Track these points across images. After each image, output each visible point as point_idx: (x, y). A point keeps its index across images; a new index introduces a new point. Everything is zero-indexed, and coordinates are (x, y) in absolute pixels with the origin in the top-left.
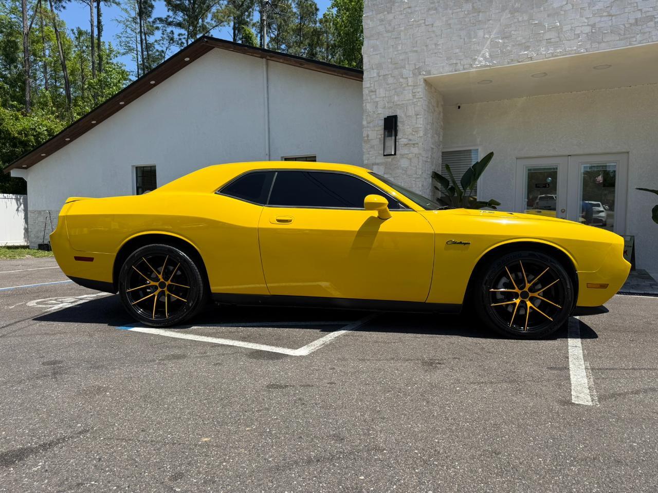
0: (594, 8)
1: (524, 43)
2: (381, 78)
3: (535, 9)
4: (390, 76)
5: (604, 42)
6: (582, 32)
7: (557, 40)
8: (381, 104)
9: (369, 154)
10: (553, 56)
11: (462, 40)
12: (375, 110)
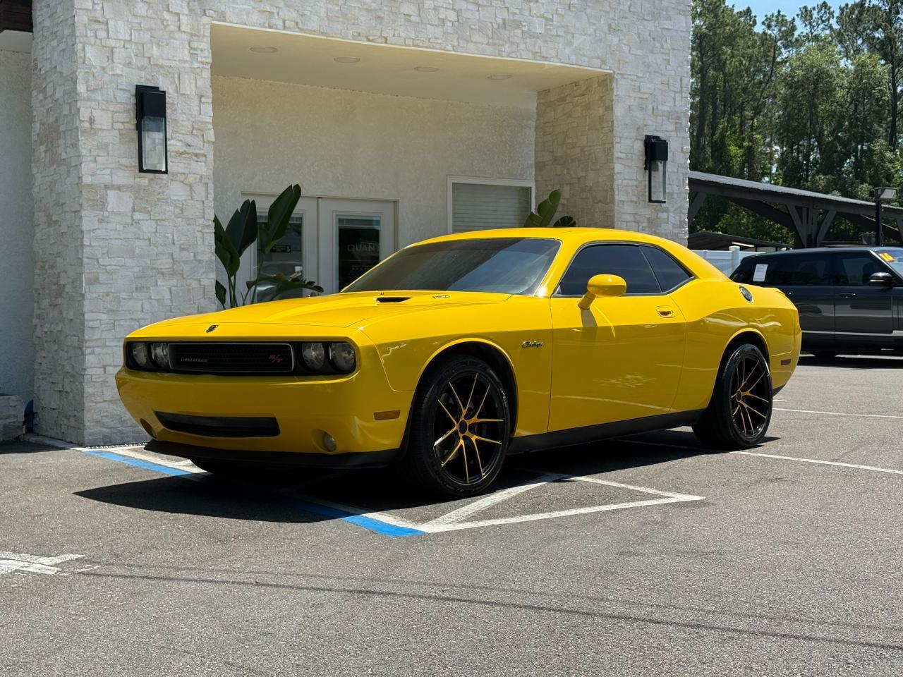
6: (446, 17)
7: (418, 20)
10: (414, 45)
12: (105, 65)
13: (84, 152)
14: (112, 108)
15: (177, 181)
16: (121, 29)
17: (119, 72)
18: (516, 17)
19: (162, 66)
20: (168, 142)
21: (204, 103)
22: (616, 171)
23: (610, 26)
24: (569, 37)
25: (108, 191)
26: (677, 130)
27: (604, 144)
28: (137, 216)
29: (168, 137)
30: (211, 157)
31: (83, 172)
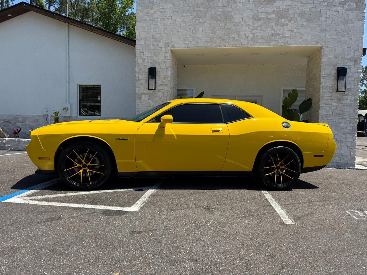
0: (254, 25)
1: (222, 37)
2: (146, 45)
3: (227, 21)
4: (151, 45)
5: (259, 42)
6: (249, 36)
7: (238, 38)
8: (146, 60)
9: (139, 88)
10: (236, 46)
11: (191, 31)
12: (143, 63)
13: (137, 85)
14: (144, 74)
15: (159, 91)
16: (147, 53)
17: (146, 65)
18: (277, 32)
19: (157, 62)
20: (157, 82)
21: (168, 71)
22: (321, 81)
24: (301, 36)
25: (142, 95)
26: (354, 65)
28: (149, 101)
30: (169, 85)
31: (136, 90)
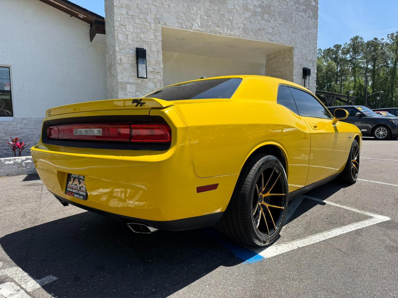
0: (245, 16)
1: (217, 23)
2: (130, 16)
3: (221, 5)
4: (136, 17)
5: (249, 35)
6: (241, 26)
8: (130, 37)
11: (185, 9)
12: (125, 40)
13: (118, 71)
14: (128, 55)
15: (150, 81)
16: (130, 28)
17: (130, 43)
18: (263, 27)
19: (145, 41)
20: (147, 68)
21: (159, 54)
22: (294, 79)
23: (293, 31)
24: (280, 34)
25: (127, 85)
26: (313, 66)
27: (290, 70)
28: (137, 93)
29: (147, 66)
30: (162, 73)
31: (118, 78)
